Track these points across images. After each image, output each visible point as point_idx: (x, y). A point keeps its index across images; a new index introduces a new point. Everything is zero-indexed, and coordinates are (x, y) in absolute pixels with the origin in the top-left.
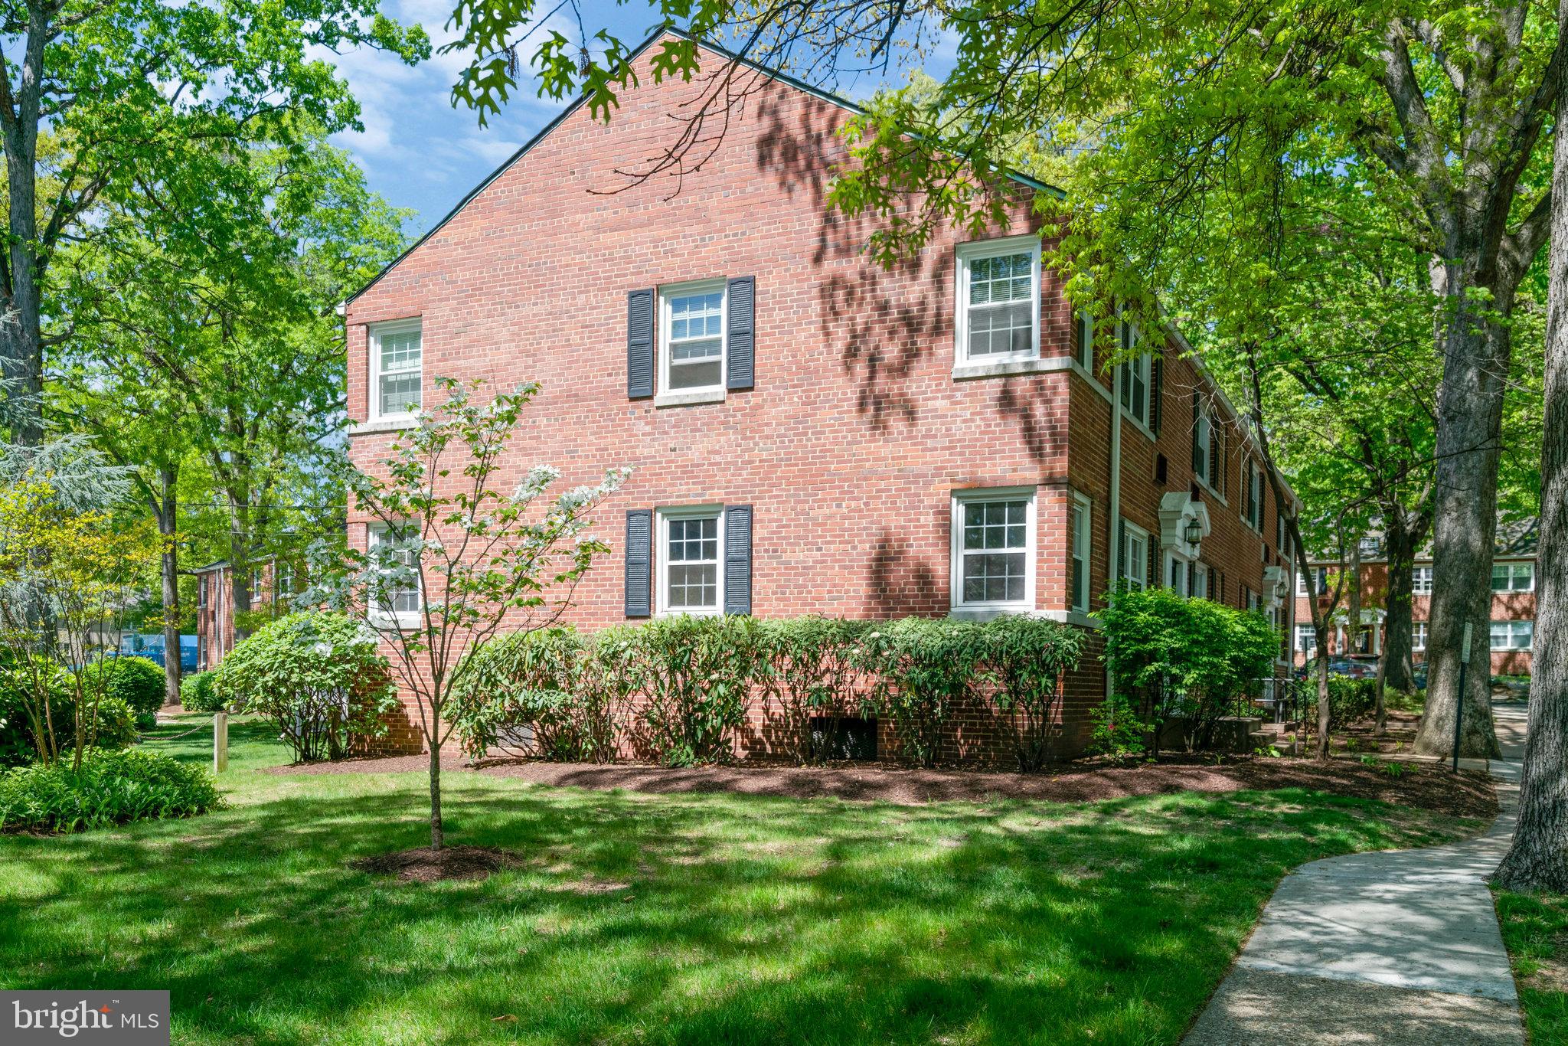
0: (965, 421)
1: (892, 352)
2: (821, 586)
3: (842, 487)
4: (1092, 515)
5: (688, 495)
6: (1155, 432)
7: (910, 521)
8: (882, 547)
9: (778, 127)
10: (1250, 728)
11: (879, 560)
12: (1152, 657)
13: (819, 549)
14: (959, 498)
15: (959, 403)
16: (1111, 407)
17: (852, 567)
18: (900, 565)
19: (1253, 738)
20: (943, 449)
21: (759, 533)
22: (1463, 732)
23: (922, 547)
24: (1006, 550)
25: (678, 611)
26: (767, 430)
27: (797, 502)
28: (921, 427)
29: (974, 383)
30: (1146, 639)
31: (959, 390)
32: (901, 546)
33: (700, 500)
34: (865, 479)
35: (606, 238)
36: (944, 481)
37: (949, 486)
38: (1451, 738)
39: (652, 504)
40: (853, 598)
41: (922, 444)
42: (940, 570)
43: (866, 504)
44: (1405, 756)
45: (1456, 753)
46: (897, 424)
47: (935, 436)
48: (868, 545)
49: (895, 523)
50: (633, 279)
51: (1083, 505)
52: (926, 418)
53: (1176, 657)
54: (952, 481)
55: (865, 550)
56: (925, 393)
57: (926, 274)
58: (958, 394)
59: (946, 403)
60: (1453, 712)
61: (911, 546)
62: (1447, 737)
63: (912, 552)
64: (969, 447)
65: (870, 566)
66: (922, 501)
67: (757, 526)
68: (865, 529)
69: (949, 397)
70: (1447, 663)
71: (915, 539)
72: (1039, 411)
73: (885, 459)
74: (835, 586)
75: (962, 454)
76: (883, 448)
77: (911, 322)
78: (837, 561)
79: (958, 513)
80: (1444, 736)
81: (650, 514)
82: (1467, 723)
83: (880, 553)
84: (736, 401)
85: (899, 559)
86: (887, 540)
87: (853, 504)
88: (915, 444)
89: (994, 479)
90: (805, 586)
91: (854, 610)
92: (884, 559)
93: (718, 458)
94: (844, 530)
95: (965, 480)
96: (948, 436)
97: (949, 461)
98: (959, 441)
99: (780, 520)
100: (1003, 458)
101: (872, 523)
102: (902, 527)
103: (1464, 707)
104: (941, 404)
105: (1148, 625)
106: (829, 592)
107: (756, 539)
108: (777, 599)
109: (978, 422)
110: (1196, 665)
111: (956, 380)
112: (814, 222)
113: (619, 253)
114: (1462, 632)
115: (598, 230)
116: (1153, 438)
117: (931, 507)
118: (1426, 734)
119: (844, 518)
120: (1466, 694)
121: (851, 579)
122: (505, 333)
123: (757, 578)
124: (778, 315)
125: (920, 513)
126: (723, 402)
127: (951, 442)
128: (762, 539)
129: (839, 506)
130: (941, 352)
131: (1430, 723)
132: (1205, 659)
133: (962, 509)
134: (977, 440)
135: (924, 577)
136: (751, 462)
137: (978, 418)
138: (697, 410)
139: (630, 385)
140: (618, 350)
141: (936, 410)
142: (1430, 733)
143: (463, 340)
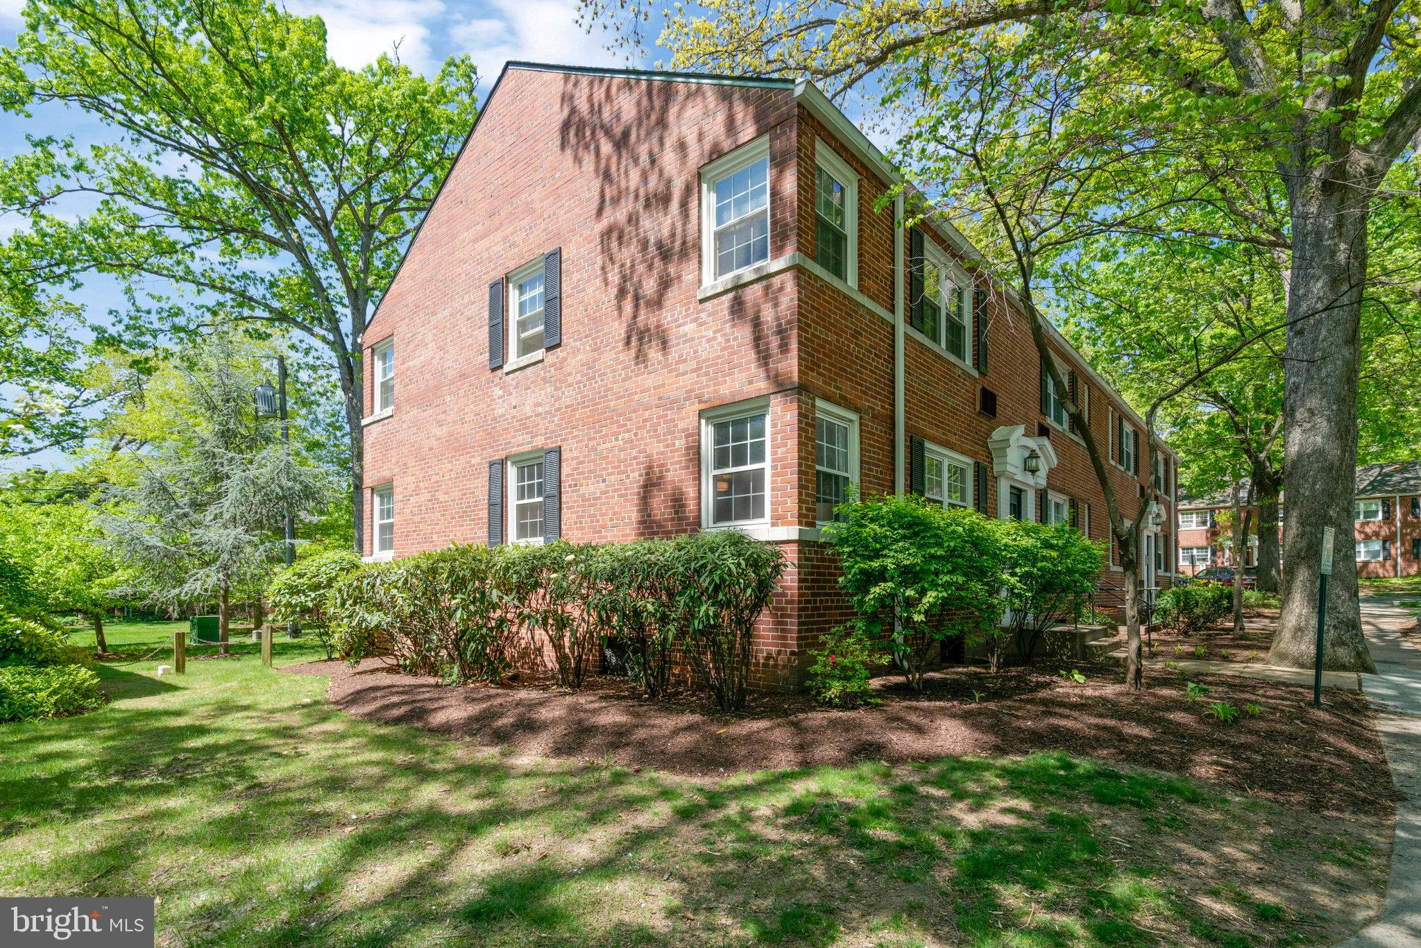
0: (709, 341)
1: (650, 286)
2: (605, 514)
3: (618, 421)
4: (861, 431)
5: (522, 443)
6: (978, 369)
7: (667, 446)
8: (647, 474)
9: (573, 111)
10: (1088, 638)
11: (645, 486)
12: (881, 575)
13: (604, 481)
14: (708, 419)
15: (705, 323)
16: (893, 327)
17: (626, 495)
18: (660, 490)
19: (1090, 647)
20: (693, 371)
21: (566, 470)
22: (1327, 644)
23: (676, 474)
24: (748, 467)
25: (523, 542)
26: (570, 379)
27: (589, 440)
28: (674, 354)
29: (715, 301)
30: (876, 555)
31: (703, 310)
32: (661, 472)
33: (528, 448)
34: (635, 411)
35: (480, 246)
36: (693, 404)
37: (698, 407)
38: (1313, 650)
39: (502, 455)
40: (628, 524)
41: (675, 370)
42: (690, 492)
43: (636, 435)
44: (1258, 667)
45: (1319, 664)
46: (654, 354)
47: (685, 360)
48: (637, 474)
49: (656, 448)
50: (492, 274)
51: (851, 421)
52: (678, 344)
53: (908, 575)
54: (700, 402)
55: (635, 477)
56: (677, 320)
57: (675, 206)
58: (703, 315)
59: (693, 325)
60: (1314, 622)
61: (668, 471)
62: (1307, 648)
63: (669, 476)
64: (712, 365)
65: (639, 493)
66: (676, 426)
67: (564, 465)
68: (635, 458)
69: (696, 320)
70: (1303, 574)
71: (672, 464)
72: (768, 315)
73: (647, 390)
74: (614, 514)
75: (707, 374)
76: (648, 380)
77: (665, 254)
78: (616, 490)
79: (708, 435)
80: (1303, 647)
81: (503, 463)
82: (1330, 635)
83: (646, 480)
84: (551, 358)
85: (659, 484)
86: (650, 467)
87: (626, 436)
88: (670, 372)
89: (733, 394)
90: (595, 516)
91: (627, 535)
92: (651, 484)
93: (540, 409)
94: (620, 461)
95: (709, 400)
96: (695, 358)
97: (697, 383)
98: (705, 361)
99: (577, 458)
100: (740, 372)
101: (640, 452)
102: (662, 453)
103: (1327, 618)
104: (689, 328)
105: (876, 539)
106: (611, 519)
107: (563, 478)
108: (578, 529)
109: (719, 339)
110: (934, 585)
111: (702, 301)
112: (596, 184)
113: (485, 255)
114: (1320, 542)
115: (475, 241)
116: (975, 374)
117: (684, 430)
118: (1282, 645)
119: (621, 450)
120: (1328, 604)
121: (625, 507)
122: (430, 337)
123: (564, 511)
124: (576, 276)
125: (675, 438)
126: (542, 361)
127: (698, 363)
128: (568, 476)
129: (617, 439)
130: (689, 277)
131: (1287, 635)
132: (947, 578)
133: (711, 429)
134: (718, 357)
135: (678, 502)
136: (559, 409)
137: (719, 335)
138: (529, 371)
139: (491, 359)
140: (484, 333)
141: (686, 335)
142: (1285, 643)
143: (412, 346)
